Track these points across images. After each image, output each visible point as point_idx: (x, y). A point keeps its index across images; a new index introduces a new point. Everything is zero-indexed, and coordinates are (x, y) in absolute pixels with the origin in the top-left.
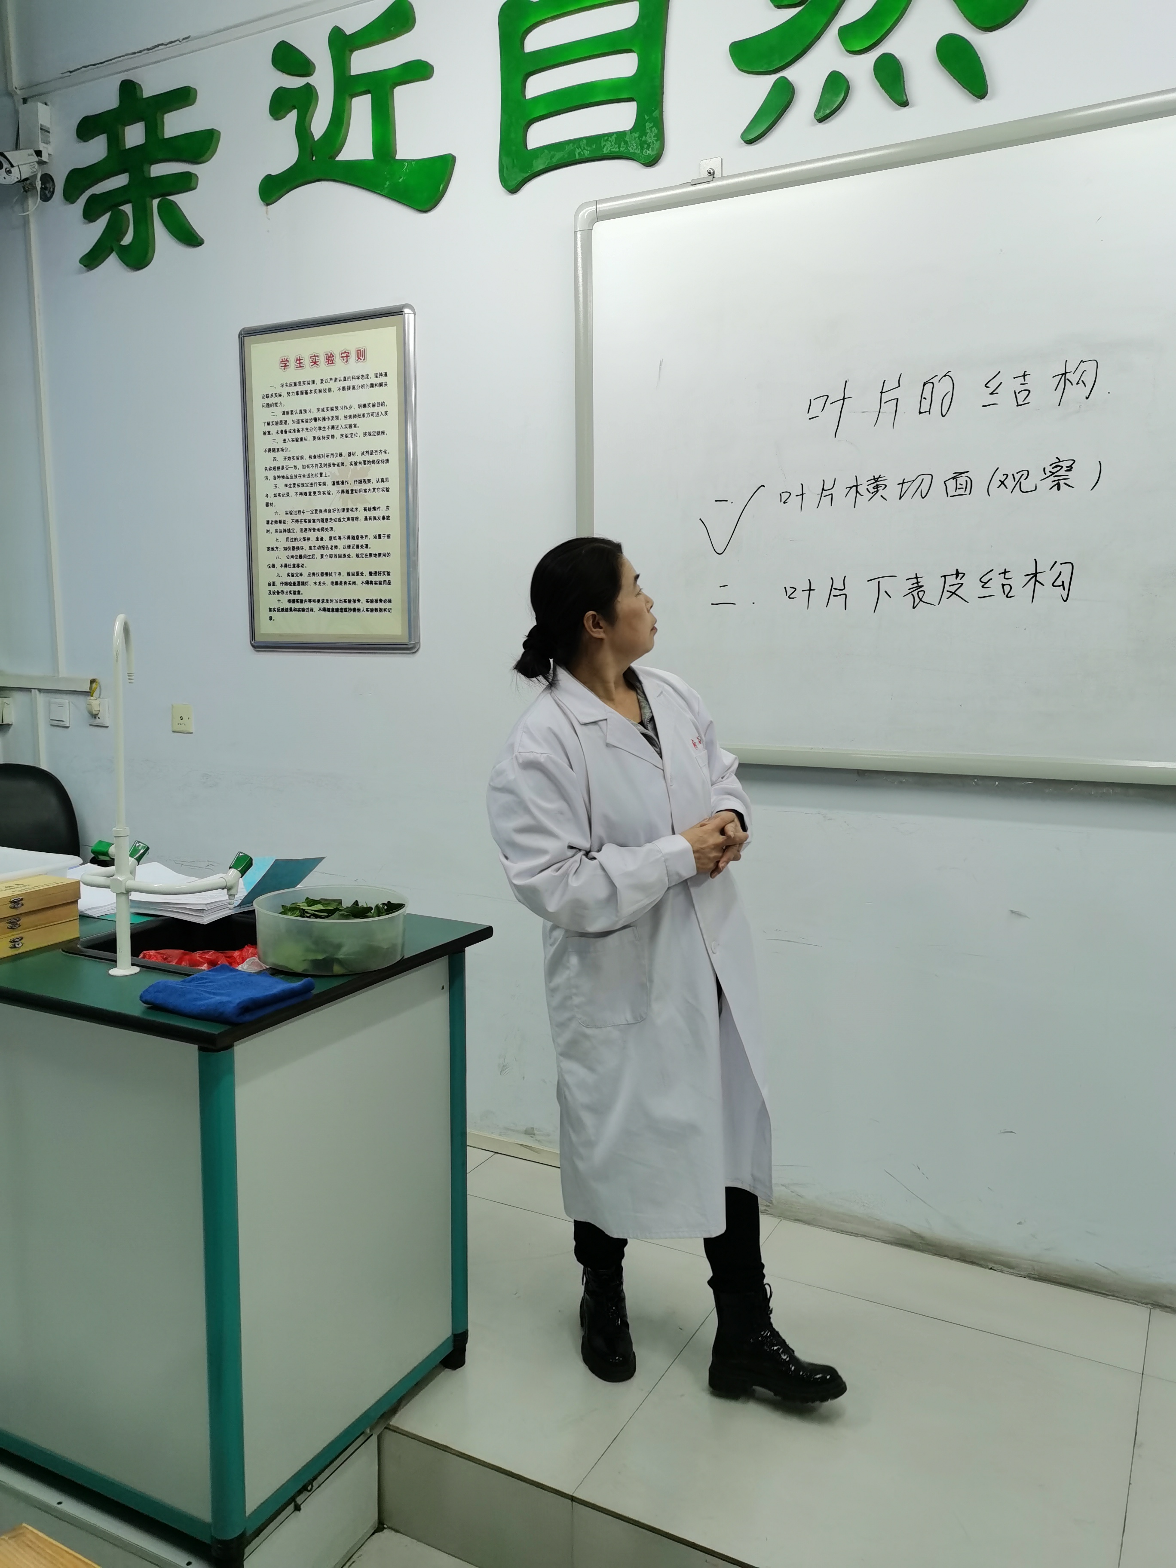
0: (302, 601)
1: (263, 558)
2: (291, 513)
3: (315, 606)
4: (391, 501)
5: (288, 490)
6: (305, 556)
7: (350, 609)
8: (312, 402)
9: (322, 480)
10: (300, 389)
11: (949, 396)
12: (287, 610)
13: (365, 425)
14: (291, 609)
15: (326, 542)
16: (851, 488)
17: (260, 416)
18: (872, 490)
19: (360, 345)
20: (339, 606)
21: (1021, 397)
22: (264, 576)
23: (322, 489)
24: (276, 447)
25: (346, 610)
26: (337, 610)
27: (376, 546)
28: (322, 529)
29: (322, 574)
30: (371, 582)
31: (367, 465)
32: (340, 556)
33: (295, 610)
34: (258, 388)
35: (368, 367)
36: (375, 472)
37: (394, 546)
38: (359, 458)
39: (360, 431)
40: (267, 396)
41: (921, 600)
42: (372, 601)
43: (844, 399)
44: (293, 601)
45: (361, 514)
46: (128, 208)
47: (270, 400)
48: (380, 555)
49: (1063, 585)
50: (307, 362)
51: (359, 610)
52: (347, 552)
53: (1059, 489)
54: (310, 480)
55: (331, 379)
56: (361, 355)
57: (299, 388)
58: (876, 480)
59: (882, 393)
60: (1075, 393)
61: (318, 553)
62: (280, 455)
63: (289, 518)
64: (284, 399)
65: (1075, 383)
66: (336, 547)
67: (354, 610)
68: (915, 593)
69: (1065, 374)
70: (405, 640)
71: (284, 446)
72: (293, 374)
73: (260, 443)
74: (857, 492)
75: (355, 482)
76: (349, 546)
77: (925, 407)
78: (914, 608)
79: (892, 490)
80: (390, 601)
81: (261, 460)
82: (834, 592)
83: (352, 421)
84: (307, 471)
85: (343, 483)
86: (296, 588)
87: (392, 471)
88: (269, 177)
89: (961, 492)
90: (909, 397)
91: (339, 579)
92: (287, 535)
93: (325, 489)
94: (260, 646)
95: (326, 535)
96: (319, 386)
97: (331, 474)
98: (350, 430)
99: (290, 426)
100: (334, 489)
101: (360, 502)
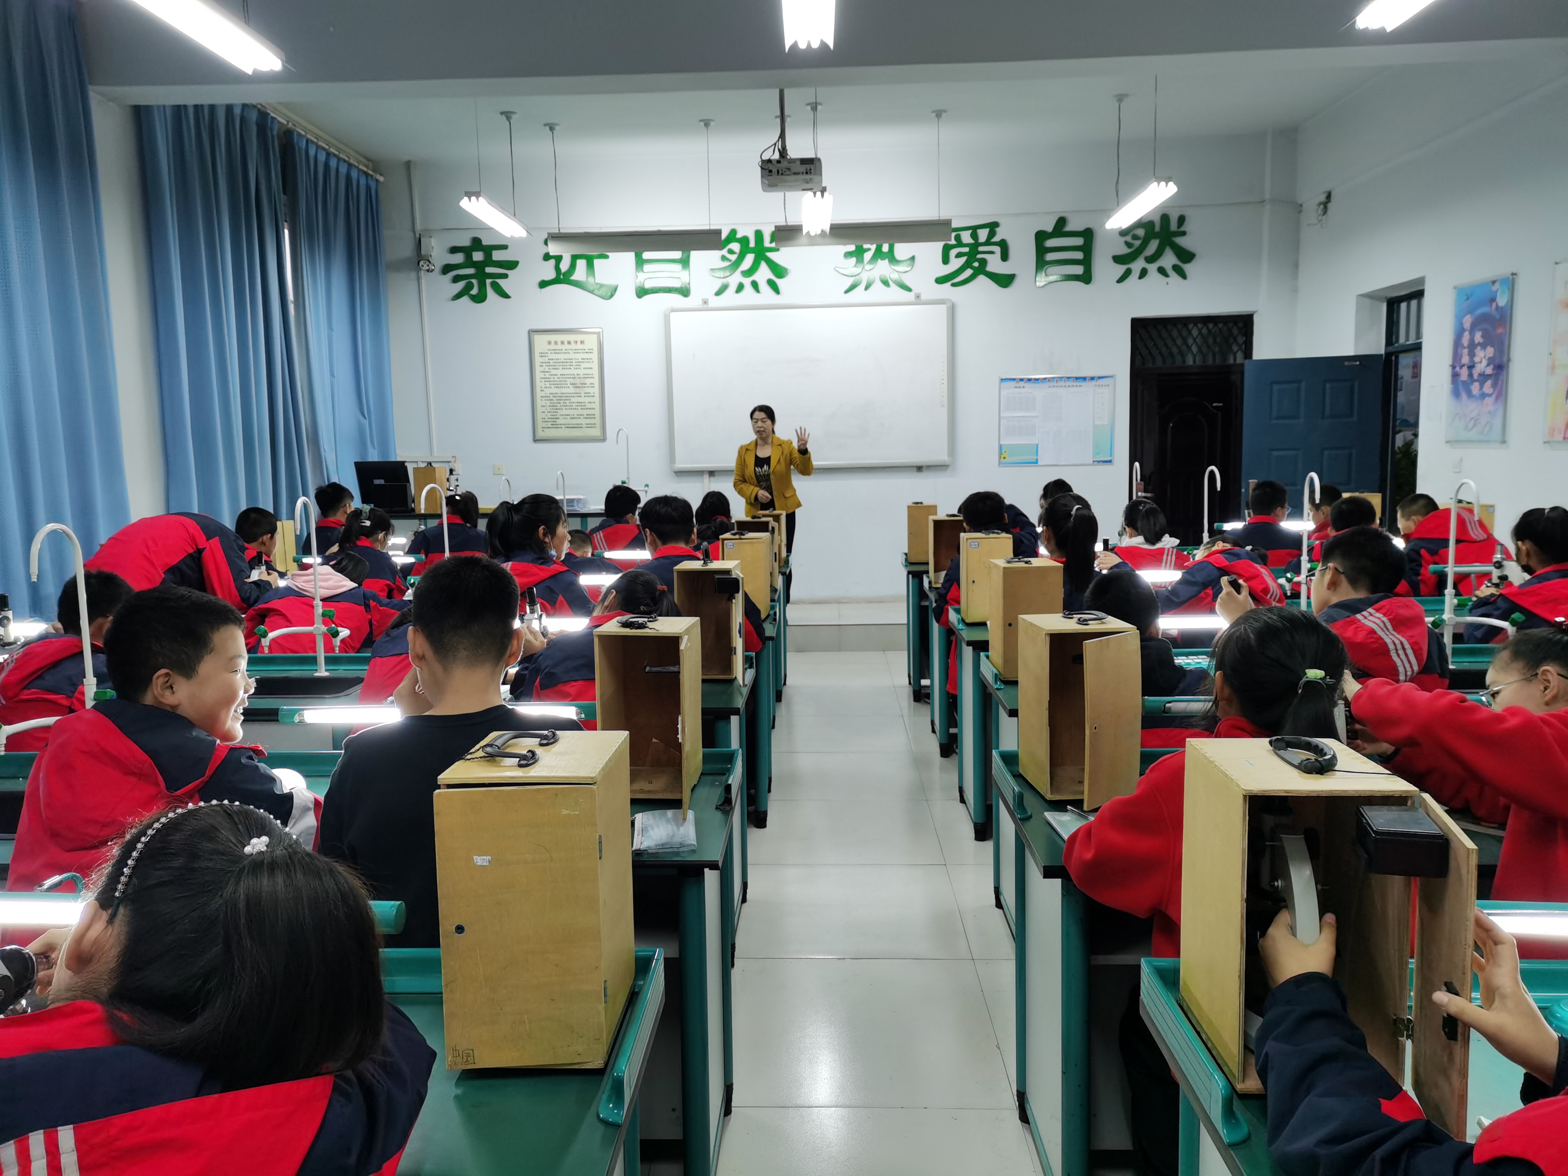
0: (557, 425)
1: (539, 409)
2: (552, 394)
3: (563, 426)
4: (596, 390)
5: (550, 386)
6: (558, 409)
8: (562, 357)
9: (566, 383)
10: (556, 351)
12: (550, 428)
13: (583, 365)
14: (552, 428)
15: (568, 404)
17: (538, 360)
19: (582, 339)
20: (573, 426)
22: (539, 416)
23: (566, 386)
24: (545, 371)
25: (577, 427)
27: (589, 406)
28: (566, 400)
29: (566, 415)
30: (587, 418)
31: (585, 379)
32: (574, 409)
33: (554, 428)
34: (537, 350)
35: (586, 346)
36: (588, 381)
37: (597, 406)
38: (582, 376)
39: (582, 367)
40: (541, 353)
42: (587, 424)
44: (553, 425)
45: (583, 395)
46: (474, 281)
47: (543, 355)
48: (590, 409)
50: (559, 343)
51: (582, 427)
54: (561, 383)
55: (570, 349)
56: (582, 342)
61: (564, 408)
62: (547, 374)
63: (551, 396)
64: (549, 355)
66: (572, 406)
67: (580, 427)
70: (601, 438)
71: (549, 370)
72: (553, 346)
73: (538, 369)
75: (580, 384)
76: (578, 406)
80: (595, 424)
81: (538, 375)
83: (578, 364)
84: (559, 380)
85: (575, 384)
86: (555, 420)
87: (596, 381)
88: (543, 280)
91: (573, 417)
92: (550, 401)
94: (535, 440)
95: (568, 402)
96: (564, 351)
97: (569, 381)
98: (578, 367)
99: (552, 364)
100: (571, 386)
101: (582, 391)
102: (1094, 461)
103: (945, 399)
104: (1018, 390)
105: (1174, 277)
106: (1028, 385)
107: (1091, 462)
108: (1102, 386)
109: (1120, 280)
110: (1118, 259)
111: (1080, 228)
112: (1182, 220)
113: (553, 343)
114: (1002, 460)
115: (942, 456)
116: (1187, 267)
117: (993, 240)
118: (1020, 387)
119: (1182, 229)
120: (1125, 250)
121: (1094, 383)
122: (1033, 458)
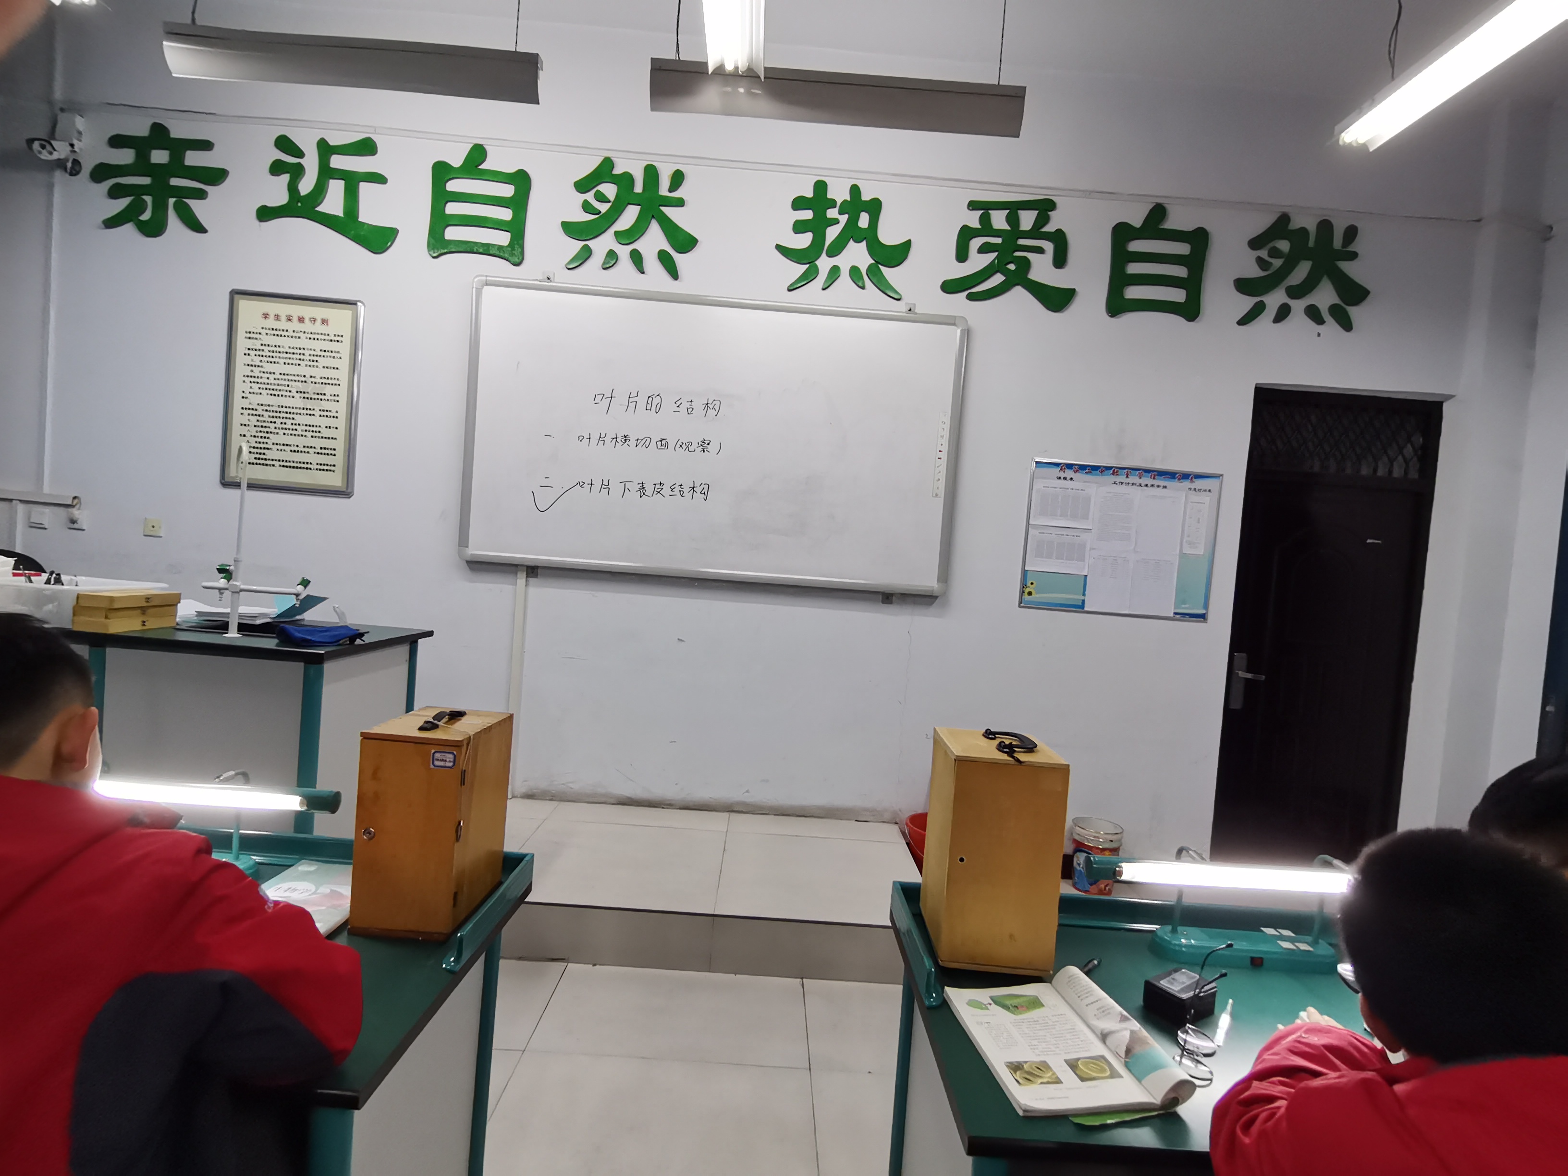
0: (266, 459)
1: (236, 430)
2: (262, 405)
3: (277, 463)
4: (341, 408)
5: (261, 391)
6: (271, 432)
7: (304, 468)
8: (286, 343)
9: (288, 389)
10: (277, 333)
11: (660, 404)
12: (253, 464)
13: (322, 362)
14: (257, 464)
15: (289, 426)
16: (614, 438)
17: (242, 344)
18: (623, 441)
19: (324, 316)
20: (295, 465)
21: (690, 410)
22: (235, 441)
23: (288, 394)
24: (253, 363)
25: (300, 468)
26: (294, 467)
27: (326, 433)
28: (286, 418)
29: (283, 445)
30: (321, 454)
31: (324, 385)
32: (298, 435)
33: (260, 464)
34: (244, 326)
35: (331, 330)
37: (341, 434)
38: (318, 380)
39: (320, 365)
40: (250, 333)
41: (644, 494)
42: (321, 464)
43: (612, 397)
44: (259, 459)
45: (317, 413)
46: (147, 199)
47: (251, 335)
48: (329, 438)
49: (705, 493)
50: (283, 318)
51: (310, 469)
52: (304, 433)
53: (704, 452)
54: (279, 388)
55: (301, 331)
56: (324, 322)
57: (274, 332)
58: (625, 437)
59: (629, 398)
60: (712, 413)
61: (281, 432)
62: (256, 370)
63: (260, 408)
64: (263, 337)
65: (711, 408)
66: (296, 430)
67: (307, 468)
68: (641, 491)
69: (708, 404)
70: (344, 490)
71: (260, 364)
73: (240, 360)
74: (616, 441)
75: (314, 393)
76: (306, 431)
77: (649, 408)
78: (641, 497)
79: (633, 443)
80: (334, 466)
81: (240, 370)
82: (603, 486)
83: (315, 358)
84: (277, 382)
85: (304, 393)
86: (262, 451)
87: (343, 391)
88: (266, 206)
89: (663, 447)
90: (642, 401)
91: (297, 449)
92: (258, 418)
93: (291, 394)
94: (228, 483)
95: (289, 422)
96: (292, 334)
97: (296, 386)
98: (313, 362)
99: (266, 353)
100: (297, 396)
101: (316, 406)
102: (1175, 613)
103: (942, 485)
104: (1062, 481)
105: (1331, 327)
106: (1080, 476)
107: (1172, 615)
108: (1200, 490)
109: (1243, 322)
110: (1244, 286)
111: (1187, 225)
112: (1351, 233)
113: (272, 317)
114: (1026, 596)
115: (929, 581)
116: (1354, 312)
117: (1045, 229)
118: (1065, 478)
119: (1350, 248)
120: (1254, 272)
121: (1186, 484)
122: (1077, 597)
